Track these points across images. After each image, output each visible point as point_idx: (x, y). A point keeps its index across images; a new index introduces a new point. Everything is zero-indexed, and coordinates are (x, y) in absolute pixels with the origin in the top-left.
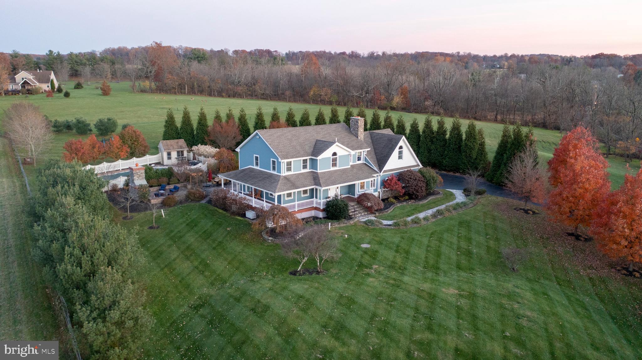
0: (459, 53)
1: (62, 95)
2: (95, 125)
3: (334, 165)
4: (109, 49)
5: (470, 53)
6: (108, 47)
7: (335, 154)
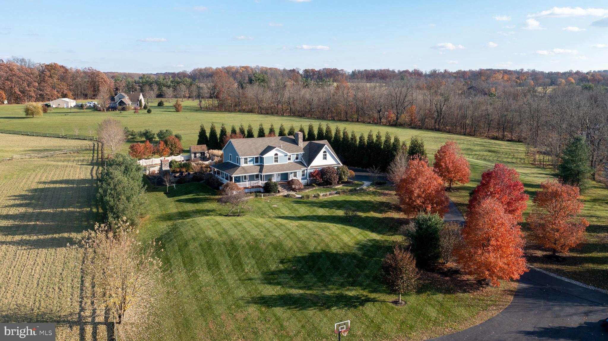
0: (522, 70)
1: (146, 111)
2: (157, 134)
3: (276, 161)
4: (197, 69)
5: (534, 70)
6: (196, 68)
7: (276, 154)
